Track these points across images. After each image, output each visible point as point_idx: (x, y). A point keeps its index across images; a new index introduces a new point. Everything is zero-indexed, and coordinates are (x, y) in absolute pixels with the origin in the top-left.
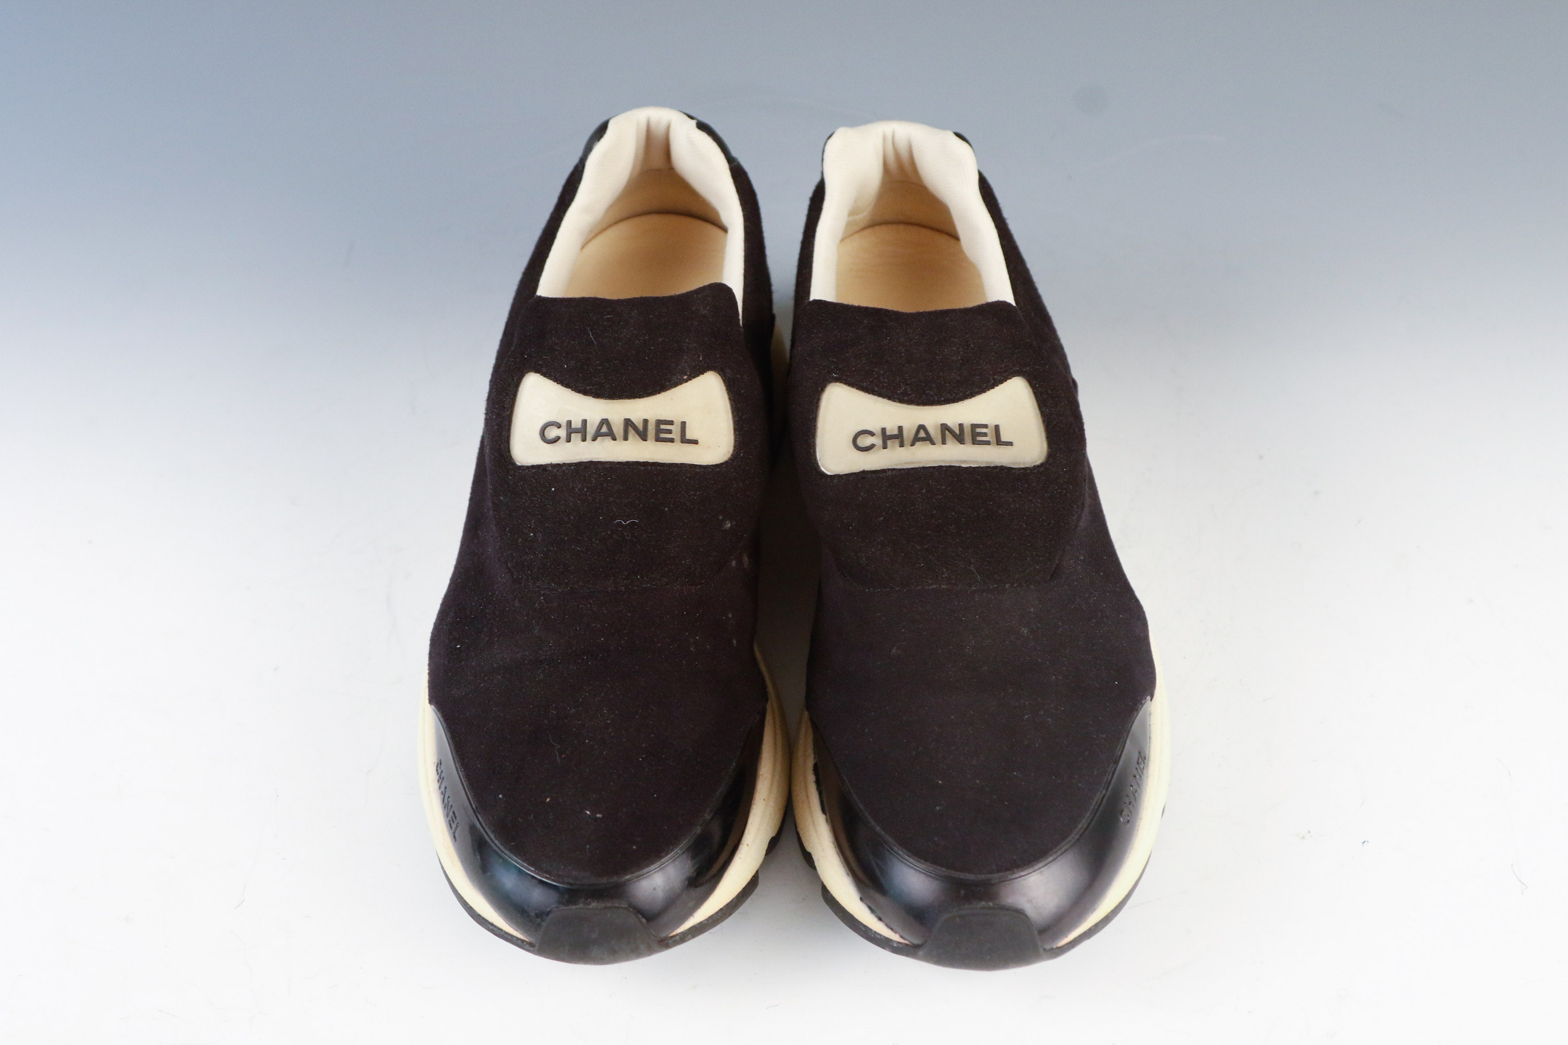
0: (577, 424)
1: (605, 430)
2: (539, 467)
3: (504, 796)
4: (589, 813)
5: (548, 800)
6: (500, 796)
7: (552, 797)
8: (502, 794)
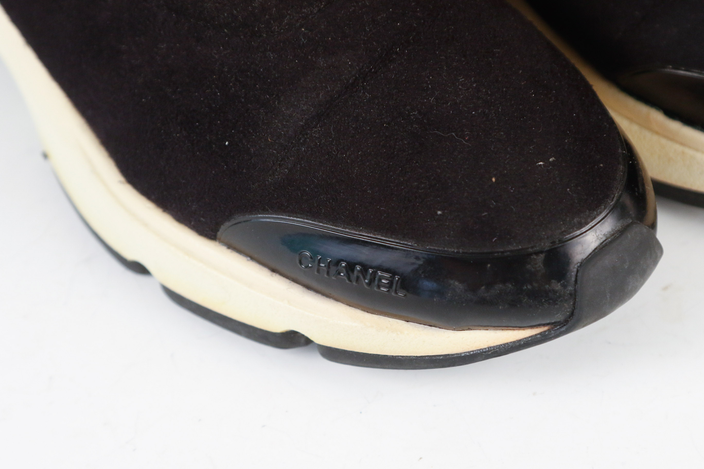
3: (442, 209)
4: (541, 163)
5: (494, 180)
6: (439, 212)
7: (495, 176)
8: (439, 210)
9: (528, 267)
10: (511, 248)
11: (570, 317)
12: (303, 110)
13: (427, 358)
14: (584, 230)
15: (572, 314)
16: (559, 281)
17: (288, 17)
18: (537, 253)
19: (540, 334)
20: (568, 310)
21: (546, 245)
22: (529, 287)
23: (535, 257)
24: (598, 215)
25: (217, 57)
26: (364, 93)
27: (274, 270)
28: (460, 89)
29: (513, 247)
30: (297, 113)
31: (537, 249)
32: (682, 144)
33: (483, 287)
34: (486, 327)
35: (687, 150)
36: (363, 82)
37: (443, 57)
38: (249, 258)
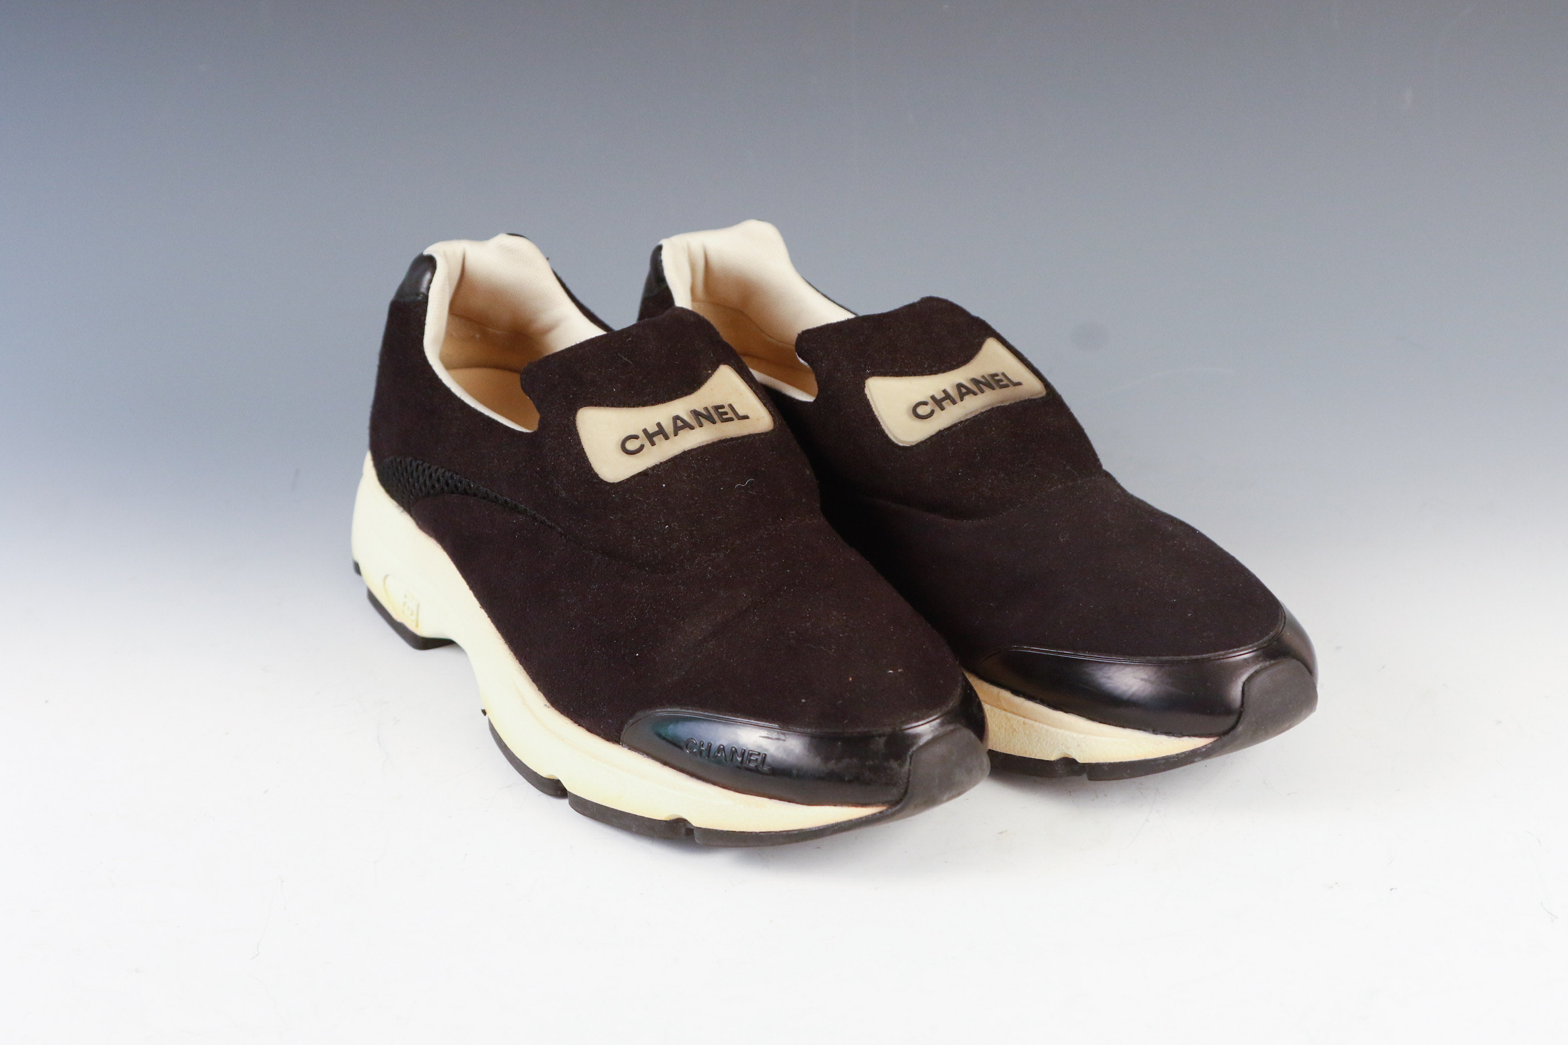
0: (655, 429)
1: (680, 425)
2: (640, 474)
3: (806, 698)
4: (891, 671)
5: (851, 679)
6: (803, 701)
7: (852, 677)
8: (803, 699)
9: (872, 746)
10: (859, 730)
11: (904, 796)
12: (703, 629)
13: (784, 833)
14: (920, 723)
15: (906, 792)
16: (896, 760)
17: (699, 558)
18: (880, 736)
19: (880, 812)
20: (903, 787)
21: (888, 730)
22: (871, 763)
23: (878, 738)
24: (934, 715)
25: (637, 591)
26: (754, 617)
27: (665, 763)
28: (833, 619)
29: (861, 729)
30: (698, 630)
31: (880, 732)
32: (1024, 717)
33: (833, 761)
34: (835, 803)
35: (1027, 721)
36: (754, 610)
37: (822, 597)
38: (645, 755)
